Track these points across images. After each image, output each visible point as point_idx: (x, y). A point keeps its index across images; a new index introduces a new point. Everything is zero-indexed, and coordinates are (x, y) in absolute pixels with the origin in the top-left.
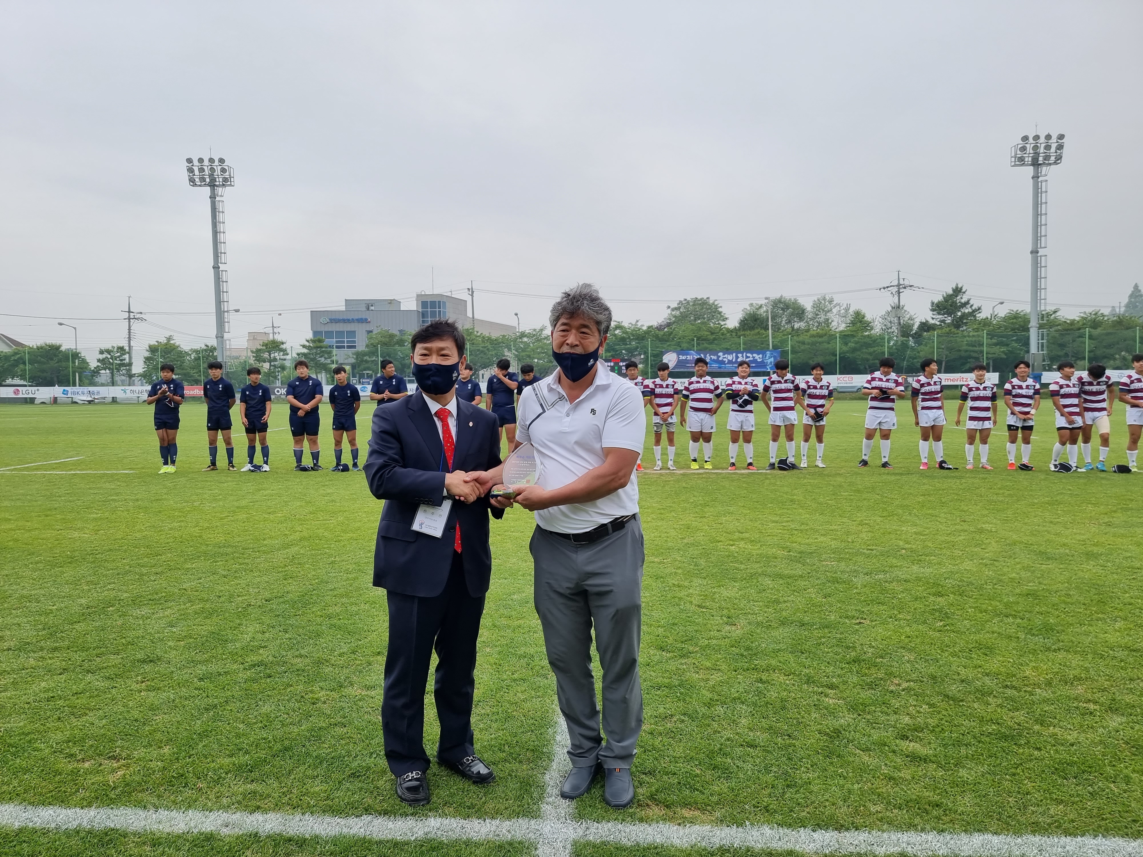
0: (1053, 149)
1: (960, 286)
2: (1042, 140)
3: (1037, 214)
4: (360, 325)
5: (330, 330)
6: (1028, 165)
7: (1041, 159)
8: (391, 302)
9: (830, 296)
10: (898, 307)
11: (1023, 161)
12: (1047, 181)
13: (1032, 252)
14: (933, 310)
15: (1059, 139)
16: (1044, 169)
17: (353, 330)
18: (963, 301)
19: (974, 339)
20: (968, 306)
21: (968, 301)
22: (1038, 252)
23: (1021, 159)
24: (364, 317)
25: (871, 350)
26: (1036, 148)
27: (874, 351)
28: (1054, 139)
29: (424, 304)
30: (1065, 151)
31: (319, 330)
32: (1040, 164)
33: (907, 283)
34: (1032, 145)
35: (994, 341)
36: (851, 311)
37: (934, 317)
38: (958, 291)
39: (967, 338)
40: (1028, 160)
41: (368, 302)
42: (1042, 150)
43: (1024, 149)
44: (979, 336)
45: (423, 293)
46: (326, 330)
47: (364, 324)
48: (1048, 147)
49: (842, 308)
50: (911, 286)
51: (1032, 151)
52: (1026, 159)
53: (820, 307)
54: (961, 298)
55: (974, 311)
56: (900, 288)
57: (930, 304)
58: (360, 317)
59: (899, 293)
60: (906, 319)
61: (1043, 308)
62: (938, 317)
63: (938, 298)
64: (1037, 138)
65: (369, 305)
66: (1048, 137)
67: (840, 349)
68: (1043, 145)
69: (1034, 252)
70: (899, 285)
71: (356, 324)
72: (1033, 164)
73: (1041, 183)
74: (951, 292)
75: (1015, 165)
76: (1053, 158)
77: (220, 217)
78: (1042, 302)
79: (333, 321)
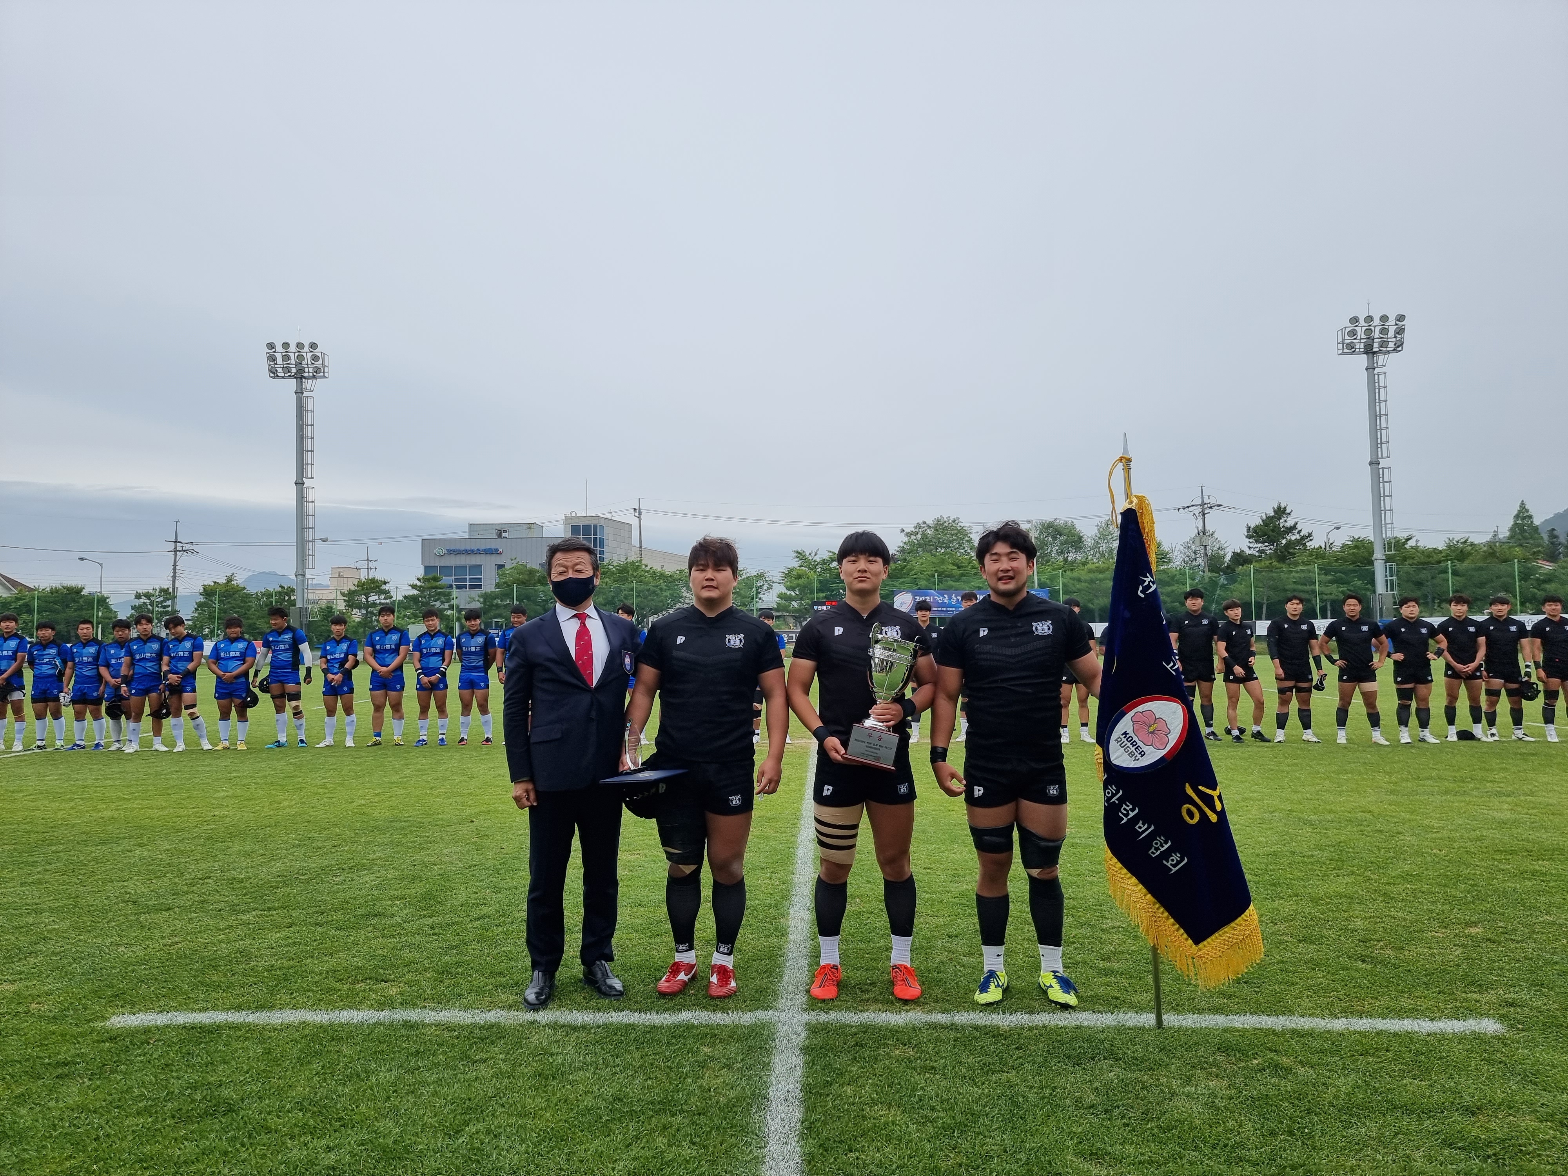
0: (1391, 333)
1: (1283, 506)
2: (1377, 321)
3: (1375, 416)
4: (488, 557)
5: (448, 564)
6: (1359, 353)
7: (1376, 345)
8: (531, 526)
10: (1203, 533)
11: (1353, 348)
12: (1385, 373)
13: (1370, 464)
14: (1249, 537)
15: (1399, 320)
16: (1381, 358)
17: (479, 563)
18: (1288, 525)
19: (1303, 576)
20: (1295, 532)
21: (1296, 524)
22: (1378, 464)
23: (1351, 346)
24: (493, 546)
26: (1369, 331)
27: (1173, 591)
28: (1392, 321)
30: (1407, 337)
31: (433, 564)
32: (1375, 352)
33: (1213, 501)
34: (1364, 329)
35: (1329, 577)
37: (1251, 545)
38: (1280, 512)
39: (1294, 574)
40: (1360, 347)
41: (500, 527)
42: (1377, 334)
43: (1353, 333)
44: (1309, 571)
45: (574, 515)
46: (443, 564)
47: (494, 556)
48: (1385, 331)
50: (1219, 506)
51: (1363, 336)
52: (1357, 346)
53: (1103, 532)
54: (1286, 521)
55: (1302, 538)
56: (1204, 509)
57: (1245, 529)
58: (488, 546)
59: (1204, 515)
60: (1215, 549)
61: (1389, 534)
62: (1256, 545)
63: (1256, 521)
64: (1369, 319)
65: (501, 530)
66: (1384, 318)
68: (1378, 329)
69: (1374, 463)
70: (1203, 504)
71: (483, 556)
72: (1366, 353)
73: (1378, 375)
74: (1272, 513)
75: (1343, 354)
76: (1391, 345)
77: (308, 418)
78: (1389, 527)
79: (451, 552)
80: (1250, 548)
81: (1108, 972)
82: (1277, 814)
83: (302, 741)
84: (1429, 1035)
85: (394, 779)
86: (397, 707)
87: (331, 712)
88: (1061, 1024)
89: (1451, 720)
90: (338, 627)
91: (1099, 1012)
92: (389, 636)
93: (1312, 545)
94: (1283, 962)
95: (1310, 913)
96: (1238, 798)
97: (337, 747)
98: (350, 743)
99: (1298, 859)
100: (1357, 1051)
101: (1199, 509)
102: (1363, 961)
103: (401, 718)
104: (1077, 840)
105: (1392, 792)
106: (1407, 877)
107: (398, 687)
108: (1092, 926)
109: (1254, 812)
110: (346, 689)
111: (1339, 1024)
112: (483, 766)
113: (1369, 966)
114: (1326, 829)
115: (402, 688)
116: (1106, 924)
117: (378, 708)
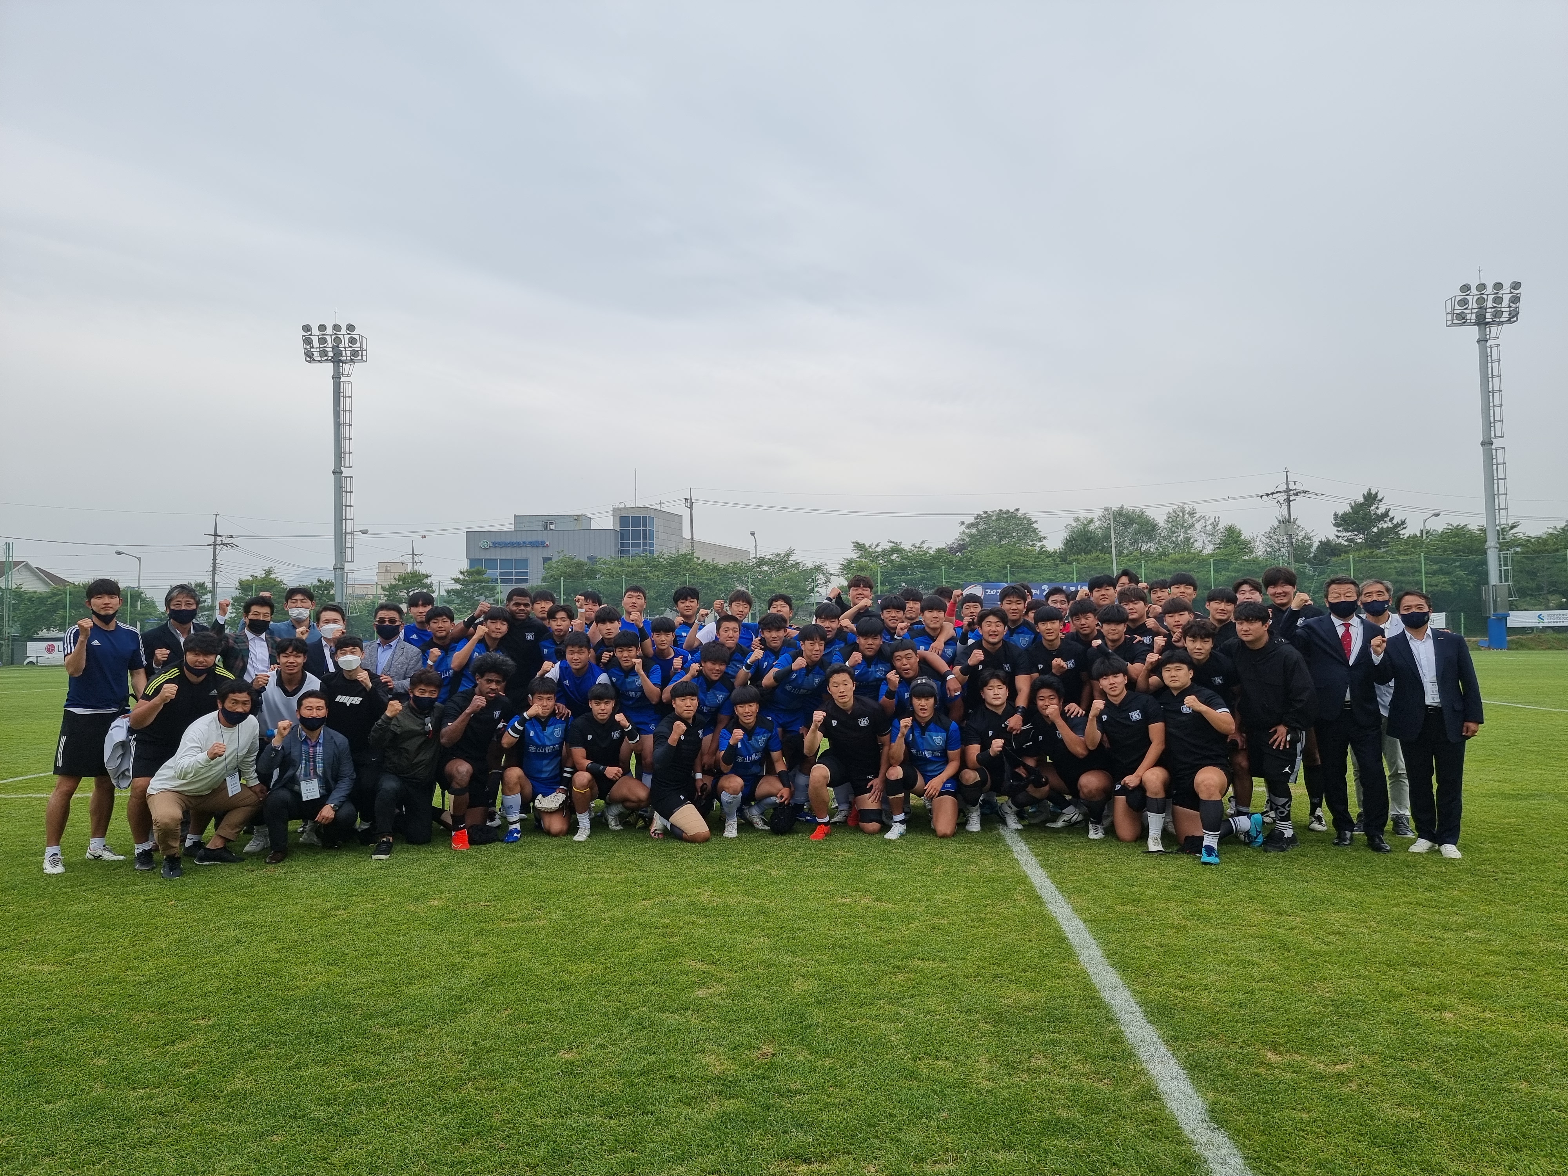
0: (1505, 303)
1: (1373, 492)
2: (1490, 289)
3: (1487, 392)
4: (535, 550)
5: (493, 557)
6: (1470, 324)
7: (1489, 316)
8: (577, 518)
9: (1191, 506)
10: (1287, 522)
11: (1463, 318)
12: (1498, 345)
13: (1483, 444)
14: (1336, 525)
15: (1514, 288)
16: (1494, 329)
17: (525, 557)
18: (1379, 512)
19: (1405, 565)
20: (1387, 519)
21: (1388, 512)
22: (1492, 444)
23: (1462, 317)
24: (540, 539)
26: (1481, 300)
28: (1506, 289)
29: (624, 521)
30: (1522, 306)
31: (478, 557)
32: (1488, 323)
34: (1476, 297)
35: (1435, 567)
36: (1221, 527)
37: (1339, 534)
38: (1371, 498)
39: (1396, 564)
40: (1472, 317)
41: (546, 519)
42: (1490, 304)
43: (1464, 302)
44: (1411, 561)
45: (622, 506)
46: (488, 557)
47: (540, 549)
48: (1498, 300)
49: (1208, 523)
50: (1305, 492)
51: (1475, 306)
52: (1469, 317)
53: (1177, 521)
54: (1377, 508)
55: (1395, 526)
56: (1290, 495)
57: (1333, 517)
58: (534, 539)
59: (1288, 501)
60: (1300, 538)
61: (1503, 521)
62: (1345, 534)
63: (1344, 508)
64: (1482, 287)
65: (547, 522)
66: (1498, 286)
68: (1491, 297)
69: (1487, 443)
70: (1288, 491)
71: (529, 549)
72: (1477, 323)
73: (1491, 348)
74: (1362, 500)
75: (1453, 325)
76: (1506, 315)
77: (346, 404)
78: (1503, 512)
79: (495, 545)
80: (1338, 537)
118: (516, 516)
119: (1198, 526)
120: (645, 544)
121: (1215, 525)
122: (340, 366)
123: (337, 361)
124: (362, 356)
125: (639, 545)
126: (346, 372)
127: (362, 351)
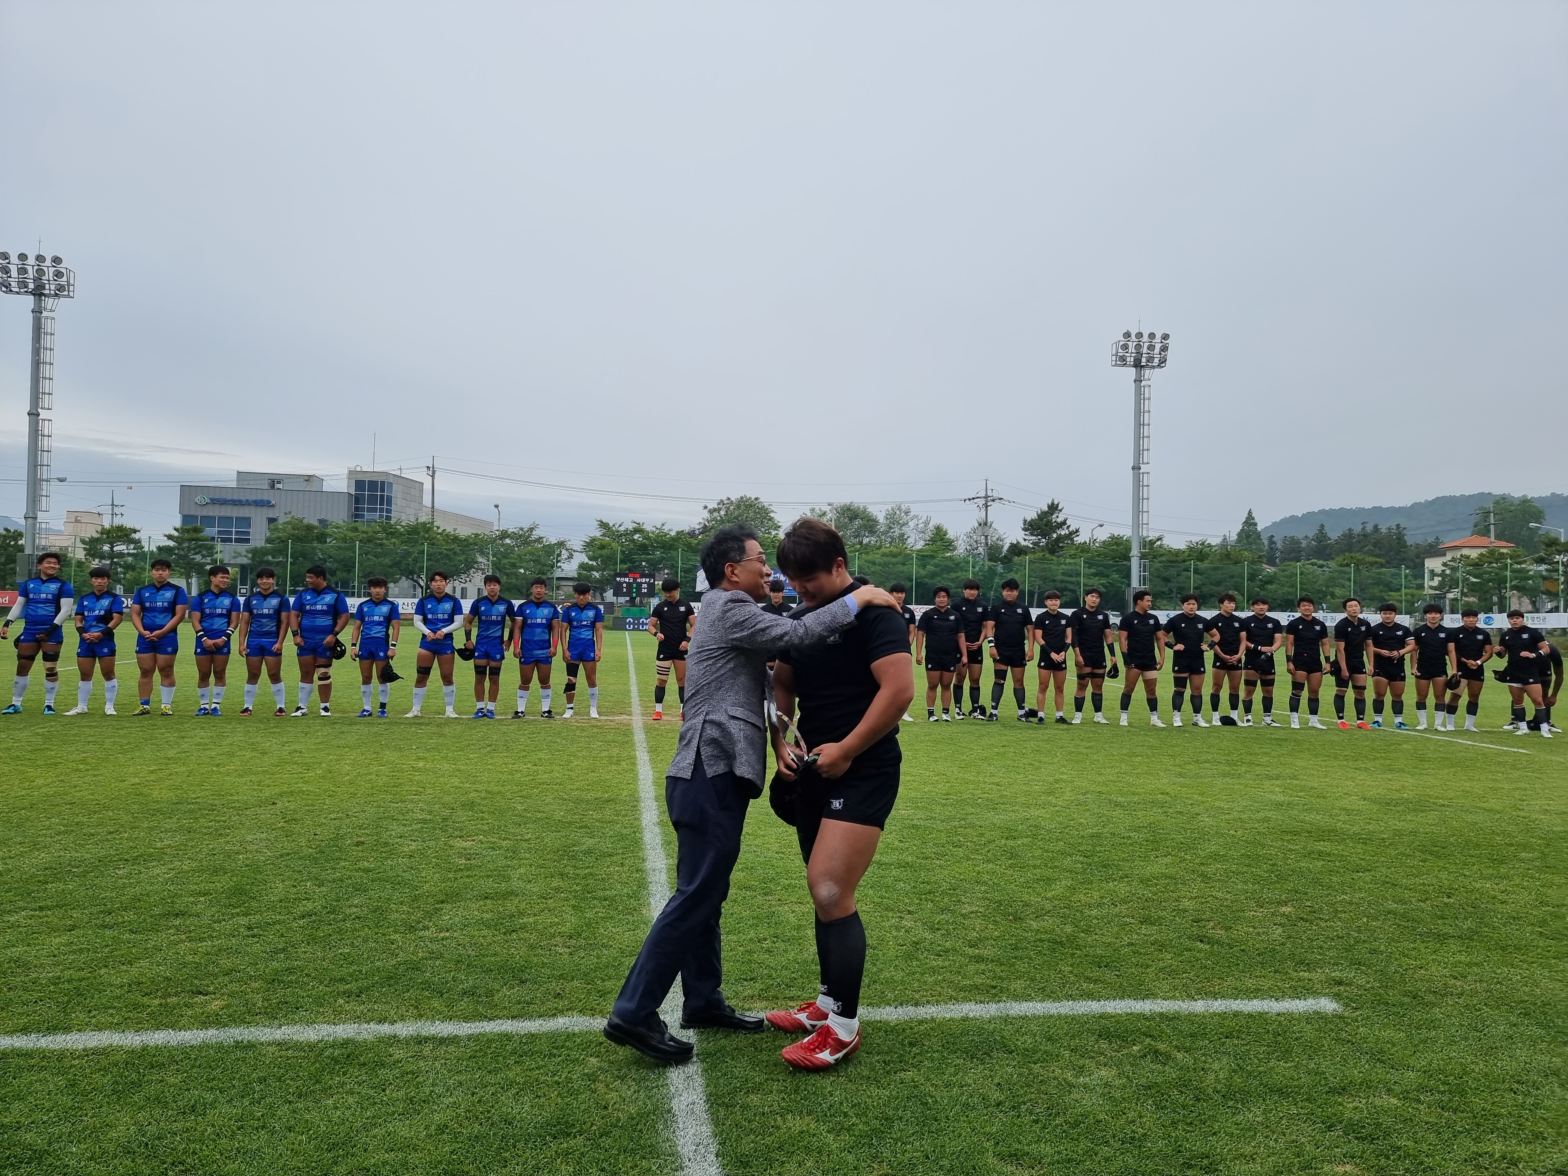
0: (1157, 350)
1: (1056, 503)
2: (1145, 338)
3: (1139, 424)
4: (259, 509)
5: (211, 514)
6: (1129, 366)
7: (1144, 360)
8: (309, 478)
9: (906, 506)
10: (984, 524)
12: (1150, 386)
13: (1133, 468)
14: (1025, 529)
15: (1164, 339)
16: (1147, 371)
17: (247, 516)
18: (1059, 520)
19: (1070, 568)
20: (1065, 527)
21: (1065, 520)
22: (1140, 469)
23: (1123, 359)
24: (265, 498)
25: (953, 575)
26: (1138, 346)
27: (957, 577)
28: (1158, 339)
29: (359, 485)
30: (1170, 354)
31: (192, 513)
32: (1143, 366)
33: (995, 495)
34: (1135, 344)
35: (1093, 571)
36: (931, 526)
38: (1053, 508)
39: (1063, 566)
40: (1130, 360)
41: (273, 477)
42: (1145, 350)
43: (1125, 347)
44: (1075, 564)
45: (358, 469)
46: (205, 513)
47: (265, 509)
48: (1151, 347)
49: (921, 521)
50: (1000, 499)
51: (1134, 351)
52: (1128, 359)
53: (893, 519)
54: (1058, 517)
55: (1071, 533)
56: (988, 500)
57: (1022, 522)
58: (259, 498)
59: (987, 507)
60: (994, 539)
61: (1145, 534)
62: (1031, 538)
63: (1032, 515)
64: (1140, 335)
65: (274, 481)
66: (1152, 336)
67: (917, 573)
68: (1146, 345)
69: (1136, 468)
70: (986, 497)
71: (253, 508)
72: (1135, 366)
73: (1144, 387)
74: (1046, 509)
75: (1116, 365)
76: (1156, 360)
77: (47, 341)
78: (1145, 526)
79: (214, 501)
80: (1025, 540)
81: (979, 959)
82: (1089, 796)
83: (49, 708)
84: (1279, 1015)
85: (171, 753)
86: (167, 672)
87: (86, 676)
88: (948, 1016)
89: (1215, 708)
90: (99, 581)
91: (981, 1002)
92: (161, 592)
93: (1079, 540)
94: (1132, 944)
95: (1143, 895)
96: (1051, 779)
97: (94, 714)
98: (110, 710)
99: (1118, 840)
100: (1222, 1033)
101: (983, 501)
102: (1201, 941)
103: (172, 684)
104: (915, 822)
105: (1180, 775)
106: (1216, 857)
107: (170, 649)
108: (953, 912)
109: (1068, 794)
110: (106, 650)
111: (1199, 1006)
112: (274, 741)
113: (1207, 947)
114: (1135, 810)
115: (175, 651)
116: (965, 908)
117: (146, 673)
118: (238, 472)
119: (912, 524)
120: (382, 510)
121: (927, 523)
122: (40, 300)
123: (38, 293)
124: (68, 291)
125: (375, 510)
126: (49, 307)
127: (69, 285)
